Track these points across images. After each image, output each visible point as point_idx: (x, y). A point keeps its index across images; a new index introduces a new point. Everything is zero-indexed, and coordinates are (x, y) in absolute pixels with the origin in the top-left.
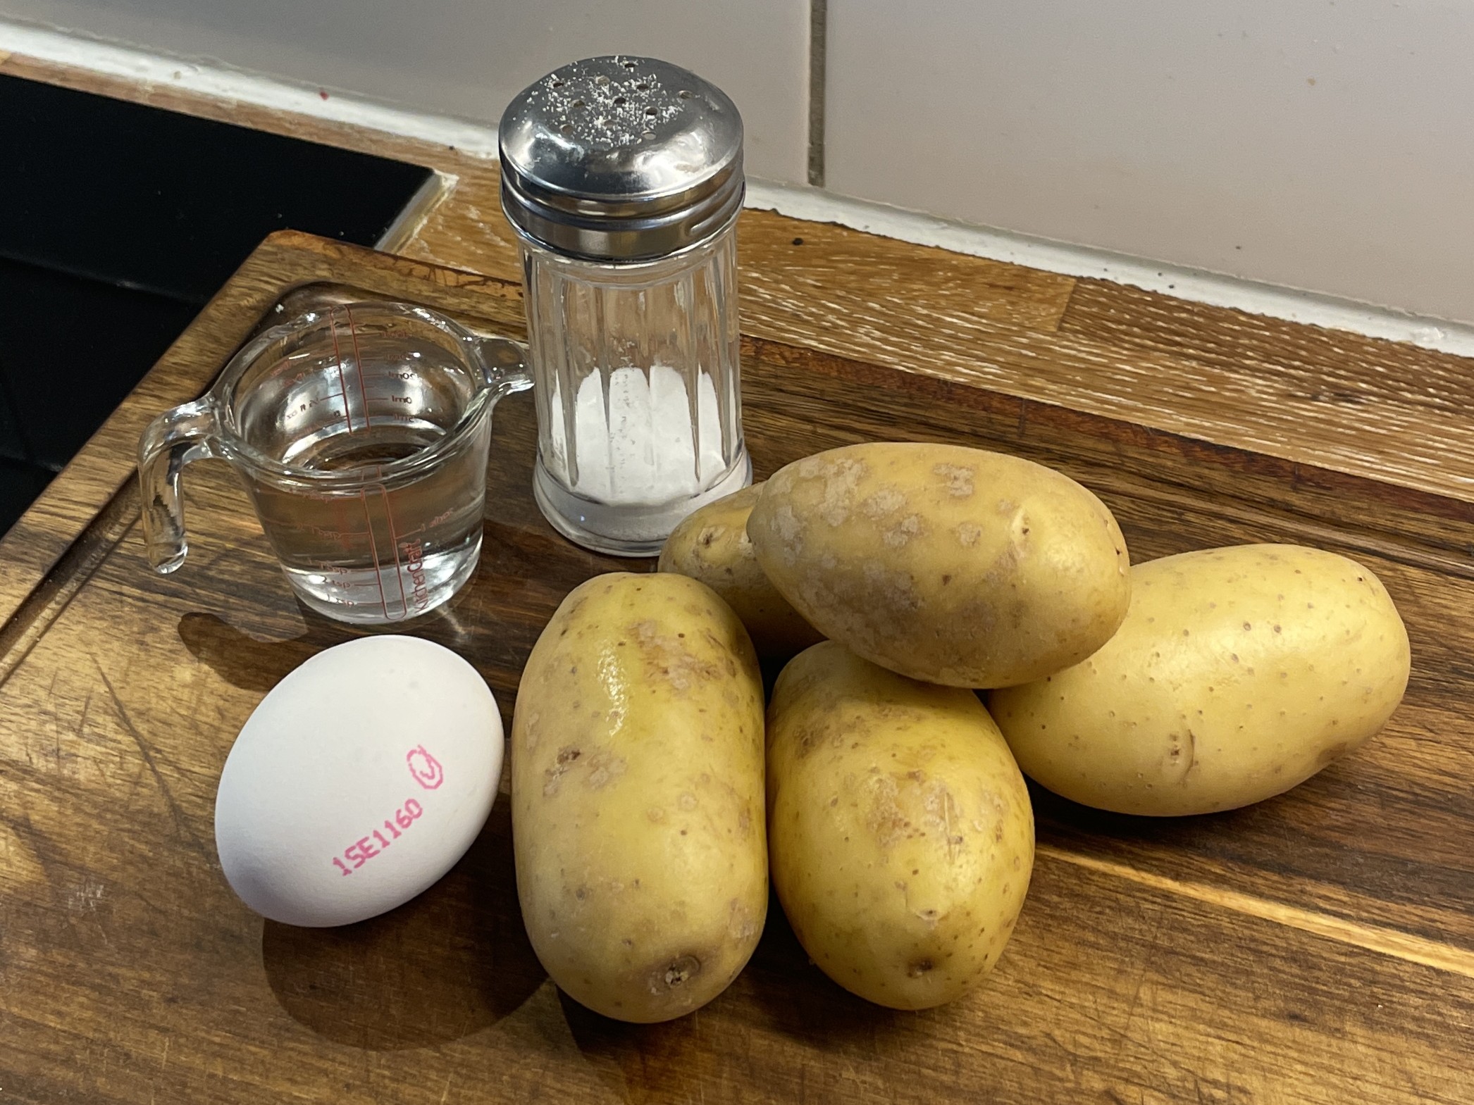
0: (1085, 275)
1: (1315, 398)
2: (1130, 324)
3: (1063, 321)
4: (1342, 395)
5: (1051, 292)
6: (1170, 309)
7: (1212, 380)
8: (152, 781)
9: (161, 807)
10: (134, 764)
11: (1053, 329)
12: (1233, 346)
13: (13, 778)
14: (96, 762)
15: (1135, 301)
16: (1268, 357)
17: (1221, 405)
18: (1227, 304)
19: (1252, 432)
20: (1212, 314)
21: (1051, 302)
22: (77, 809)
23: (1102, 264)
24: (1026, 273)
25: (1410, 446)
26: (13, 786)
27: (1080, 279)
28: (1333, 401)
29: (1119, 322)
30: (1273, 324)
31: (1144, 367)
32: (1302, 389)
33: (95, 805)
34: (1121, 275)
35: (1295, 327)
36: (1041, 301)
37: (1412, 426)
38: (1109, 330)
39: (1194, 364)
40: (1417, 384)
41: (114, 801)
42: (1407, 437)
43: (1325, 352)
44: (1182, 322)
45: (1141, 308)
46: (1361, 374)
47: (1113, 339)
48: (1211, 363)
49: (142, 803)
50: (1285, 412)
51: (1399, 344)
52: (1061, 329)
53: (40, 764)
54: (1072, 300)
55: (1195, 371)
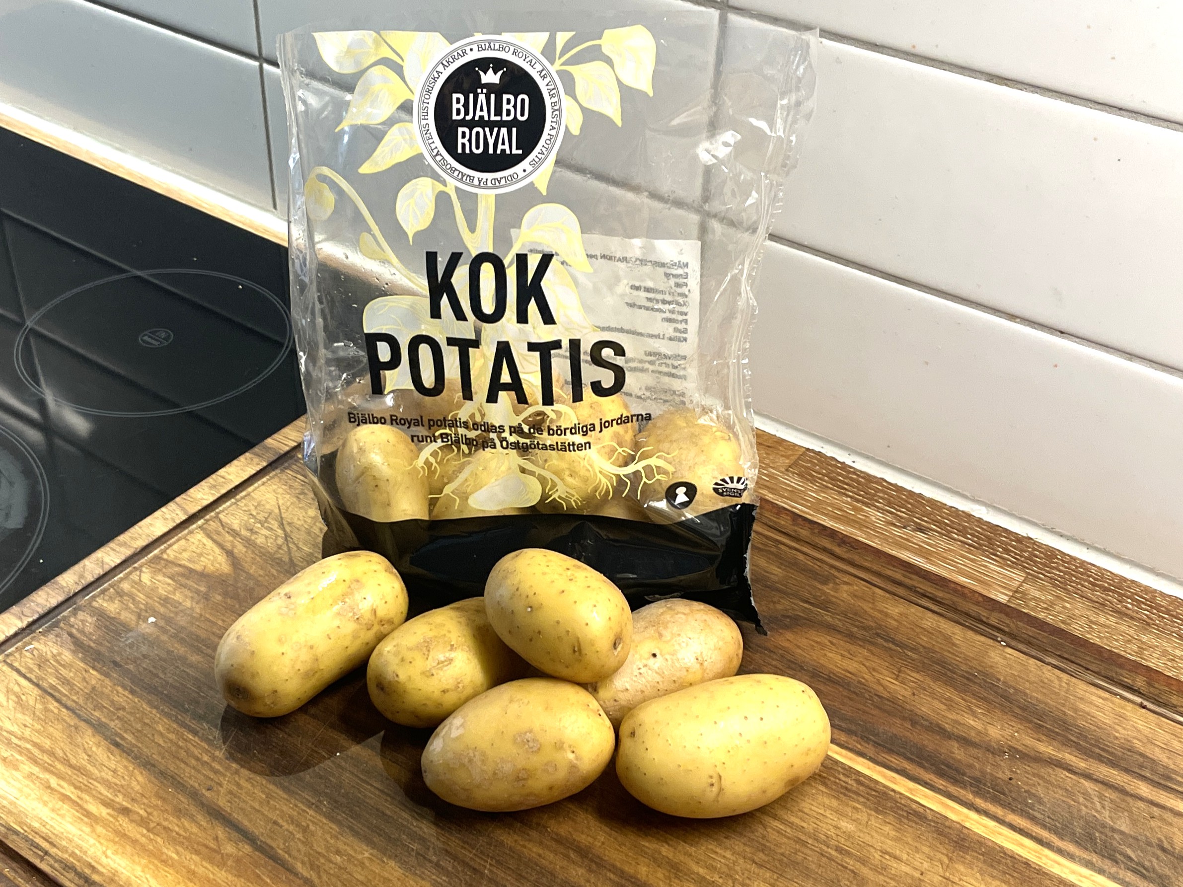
0: (811, 448)
1: (904, 527)
2: (824, 475)
3: (790, 467)
4: (920, 529)
5: (790, 452)
6: (849, 472)
7: (855, 509)
8: (285, 548)
9: (286, 559)
10: (280, 541)
11: (783, 470)
12: (875, 495)
13: (232, 536)
14: (266, 537)
15: (832, 465)
16: (889, 504)
17: (854, 521)
18: (879, 475)
19: (864, 536)
20: (869, 478)
21: (787, 457)
22: (253, 552)
23: (822, 444)
24: (781, 441)
25: (944, 559)
26: (231, 538)
27: (808, 449)
28: (913, 530)
29: (819, 473)
30: (900, 489)
31: (822, 496)
32: (900, 521)
33: (260, 552)
34: (829, 451)
35: (911, 493)
36: (782, 456)
37: (950, 550)
38: (813, 476)
39: (849, 499)
40: (963, 532)
41: (269, 552)
42: (945, 555)
43: (921, 508)
44: (852, 480)
45: (833, 469)
46: (935, 522)
47: (813, 480)
48: (858, 501)
49: (279, 556)
50: (886, 530)
51: (963, 512)
52: (787, 470)
53: (244, 532)
54: (799, 459)
55: (847, 503)
